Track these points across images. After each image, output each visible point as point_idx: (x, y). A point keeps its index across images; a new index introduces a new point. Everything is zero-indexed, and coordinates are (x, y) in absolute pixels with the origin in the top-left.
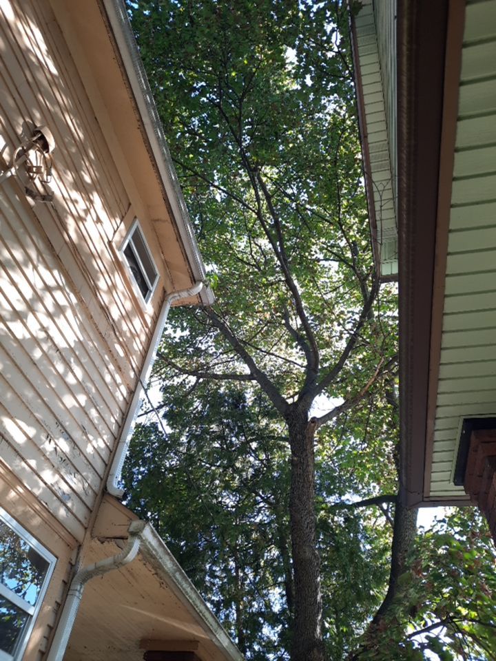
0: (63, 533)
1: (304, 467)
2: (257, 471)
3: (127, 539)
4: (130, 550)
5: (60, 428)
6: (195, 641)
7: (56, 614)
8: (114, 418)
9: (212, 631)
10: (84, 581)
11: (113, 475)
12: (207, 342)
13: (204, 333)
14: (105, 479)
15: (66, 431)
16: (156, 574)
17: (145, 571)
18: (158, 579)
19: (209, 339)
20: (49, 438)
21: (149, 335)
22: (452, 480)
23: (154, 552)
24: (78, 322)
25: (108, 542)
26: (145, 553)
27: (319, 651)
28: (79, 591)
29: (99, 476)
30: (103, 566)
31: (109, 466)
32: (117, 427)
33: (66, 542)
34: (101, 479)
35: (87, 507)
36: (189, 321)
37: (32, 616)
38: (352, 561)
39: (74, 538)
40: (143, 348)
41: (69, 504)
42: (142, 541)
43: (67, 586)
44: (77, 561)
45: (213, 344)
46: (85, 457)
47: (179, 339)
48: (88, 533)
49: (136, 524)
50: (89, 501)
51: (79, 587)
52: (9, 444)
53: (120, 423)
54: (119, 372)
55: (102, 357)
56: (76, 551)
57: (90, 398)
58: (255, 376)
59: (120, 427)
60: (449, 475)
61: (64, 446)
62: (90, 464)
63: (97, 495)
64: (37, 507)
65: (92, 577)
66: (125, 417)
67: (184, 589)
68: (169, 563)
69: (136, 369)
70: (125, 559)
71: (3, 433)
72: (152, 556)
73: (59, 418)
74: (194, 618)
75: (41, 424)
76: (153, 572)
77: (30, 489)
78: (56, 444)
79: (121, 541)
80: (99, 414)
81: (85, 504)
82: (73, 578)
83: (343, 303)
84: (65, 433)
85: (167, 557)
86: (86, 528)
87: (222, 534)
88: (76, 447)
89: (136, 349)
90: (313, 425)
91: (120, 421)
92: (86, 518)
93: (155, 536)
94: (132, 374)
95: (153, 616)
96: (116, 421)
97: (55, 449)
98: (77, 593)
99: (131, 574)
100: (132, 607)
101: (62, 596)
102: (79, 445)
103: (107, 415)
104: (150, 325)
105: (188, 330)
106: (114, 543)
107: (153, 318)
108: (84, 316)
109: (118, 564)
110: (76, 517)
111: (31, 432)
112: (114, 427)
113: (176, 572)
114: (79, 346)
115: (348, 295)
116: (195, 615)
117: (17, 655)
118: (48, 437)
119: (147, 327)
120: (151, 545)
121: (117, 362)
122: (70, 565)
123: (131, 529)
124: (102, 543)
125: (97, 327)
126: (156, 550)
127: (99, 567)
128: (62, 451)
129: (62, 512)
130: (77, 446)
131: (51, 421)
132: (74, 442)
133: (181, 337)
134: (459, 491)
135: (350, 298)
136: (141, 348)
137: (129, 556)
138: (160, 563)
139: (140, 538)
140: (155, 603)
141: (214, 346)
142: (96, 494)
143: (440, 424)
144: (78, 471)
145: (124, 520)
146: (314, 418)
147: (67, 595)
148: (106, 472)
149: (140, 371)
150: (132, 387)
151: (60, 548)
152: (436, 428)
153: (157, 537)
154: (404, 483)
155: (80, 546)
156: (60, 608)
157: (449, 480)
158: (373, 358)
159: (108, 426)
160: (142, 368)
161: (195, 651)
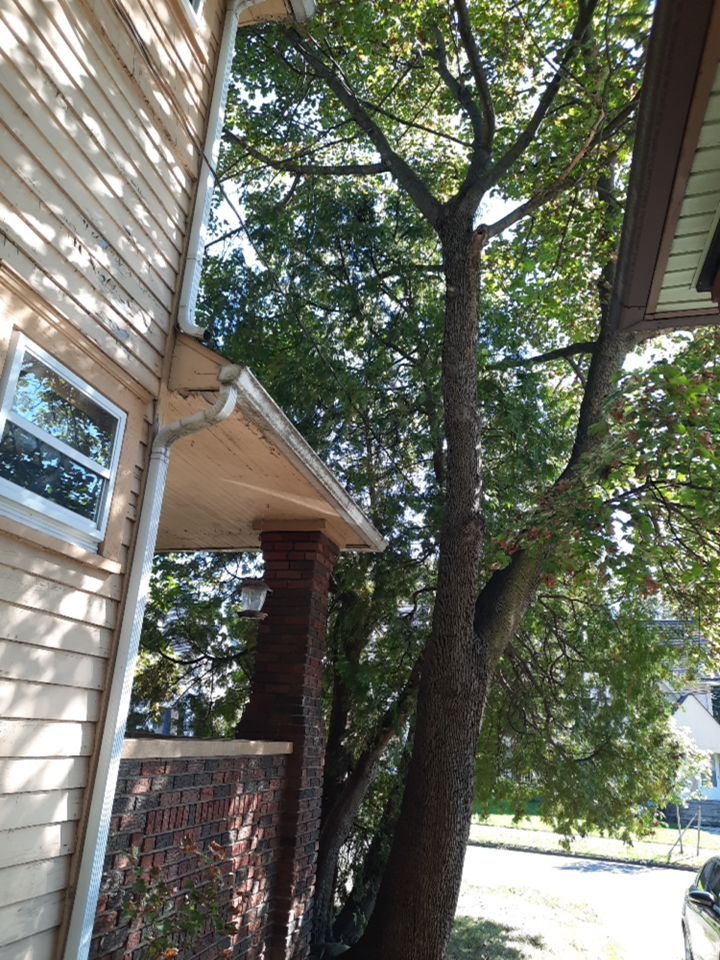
0: (129, 383)
1: (465, 301)
2: (395, 317)
3: (218, 390)
4: (225, 402)
5: (90, 229)
6: (321, 520)
7: (140, 480)
8: (172, 220)
9: (341, 507)
10: (168, 443)
11: (184, 307)
12: (308, 113)
13: (302, 94)
14: (174, 312)
15: (101, 235)
16: (264, 437)
17: (248, 435)
18: (267, 444)
19: (310, 106)
20: (78, 244)
21: (208, 77)
22: (694, 285)
23: (257, 408)
24: (81, 38)
25: (193, 396)
26: (245, 409)
27: (477, 525)
28: (165, 454)
29: (166, 308)
30: (191, 424)
31: (177, 294)
32: (180, 236)
33: (135, 395)
34: (169, 313)
35: (157, 351)
36: (272, 75)
37: (108, 480)
38: (524, 428)
39: (145, 389)
40: (202, 100)
41: (129, 345)
42: (239, 392)
43: (147, 449)
44: (155, 420)
45: (318, 117)
46: (139, 278)
47: (262, 109)
48: (164, 386)
49: (228, 369)
50: (157, 342)
51: (163, 450)
52: (19, 248)
53: (183, 230)
54: (168, 142)
55: (134, 112)
56: (150, 406)
57: (128, 183)
58: (389, 163)
59: (183, 236)
60: (691, 277)
61: (103, 257)
62: (150, 291)
63: (167, 335)
64: (84, 344)
65: (178, 437)
66: (188, 220)
67: (302, 456)
68: (279, 423)
69: (196, 139)
70: (220, 414)
71: (3, 228)
72: (256, 413)
73: (86, 213)
74: (318, 492)
75: (60, 221)
76: (260, 435)
77: (67, 317)
78: (90, 254)
79: (211, 394)
80: (149, 212)
81: (152, 347)
82: (153, 439)
83: (540, 26)
84: (100, 238)
85: (277, 416)
86: (159, 379)
87: (348, 397)
88: (121, 262)
89: (191, 103)
90: (480, 236)
91: (182, 226)
92: (157, 366)
93: (256, 385)
94: (190, 148)
95: (267, 491)
96: (176, 225)
97: (91, 262)
98: (162, 457)
99: (231, 439)
100: (237, 480)
101: (144, 460)
102: (125, 258)
103: (160, 215)
104: (207, 58)
105: (273, 91)
106: (201, 397)
107: (211, 44)
108: (89, 26)
109: (212, 421)
110: (142, 362)
111: (49, 232)
112: (174, 236)
113: (289, 434)
114: (92, 87)
115: (550, 10)
116: (319, 487)
117: (101, 519)
118: (75, 243)
119: (203, 61)
120: (253, 398)
121: (161, 123)
122: (146, 425)
123: (223, 376)
124: (185, 397)
125: (116, 53)
126: (260, 406)
127: (186, 425)
128: (102, 266)
129: (120, 354)
130: (124, 261)
131: (74, 218)
132: (118, 254)
133: (264, 105)
134: (702, 300)
135: (553, 16)
136: (197, 99)
137: (224, 410)
138: (267, 422)
139: (236, 387)
140: (267, 475)
141: (320, 121)
142: (165, 335)
143: (695, 184)
144: (132, 299)
145: (210, 367)
146: (482, 226)
147: (150, 459)
148: (175, 304)
149: (203, 144)
150: (193, 170)
151: (129, 401)
152: (688, 193)
153: (259, 388)
154: (619, 293)
155: (155, 401)
156: (143, 474)
157: (690, 285)
158: (587, 115)
159: (165, 233)
160: (205, 137)
161: (322, 530)
